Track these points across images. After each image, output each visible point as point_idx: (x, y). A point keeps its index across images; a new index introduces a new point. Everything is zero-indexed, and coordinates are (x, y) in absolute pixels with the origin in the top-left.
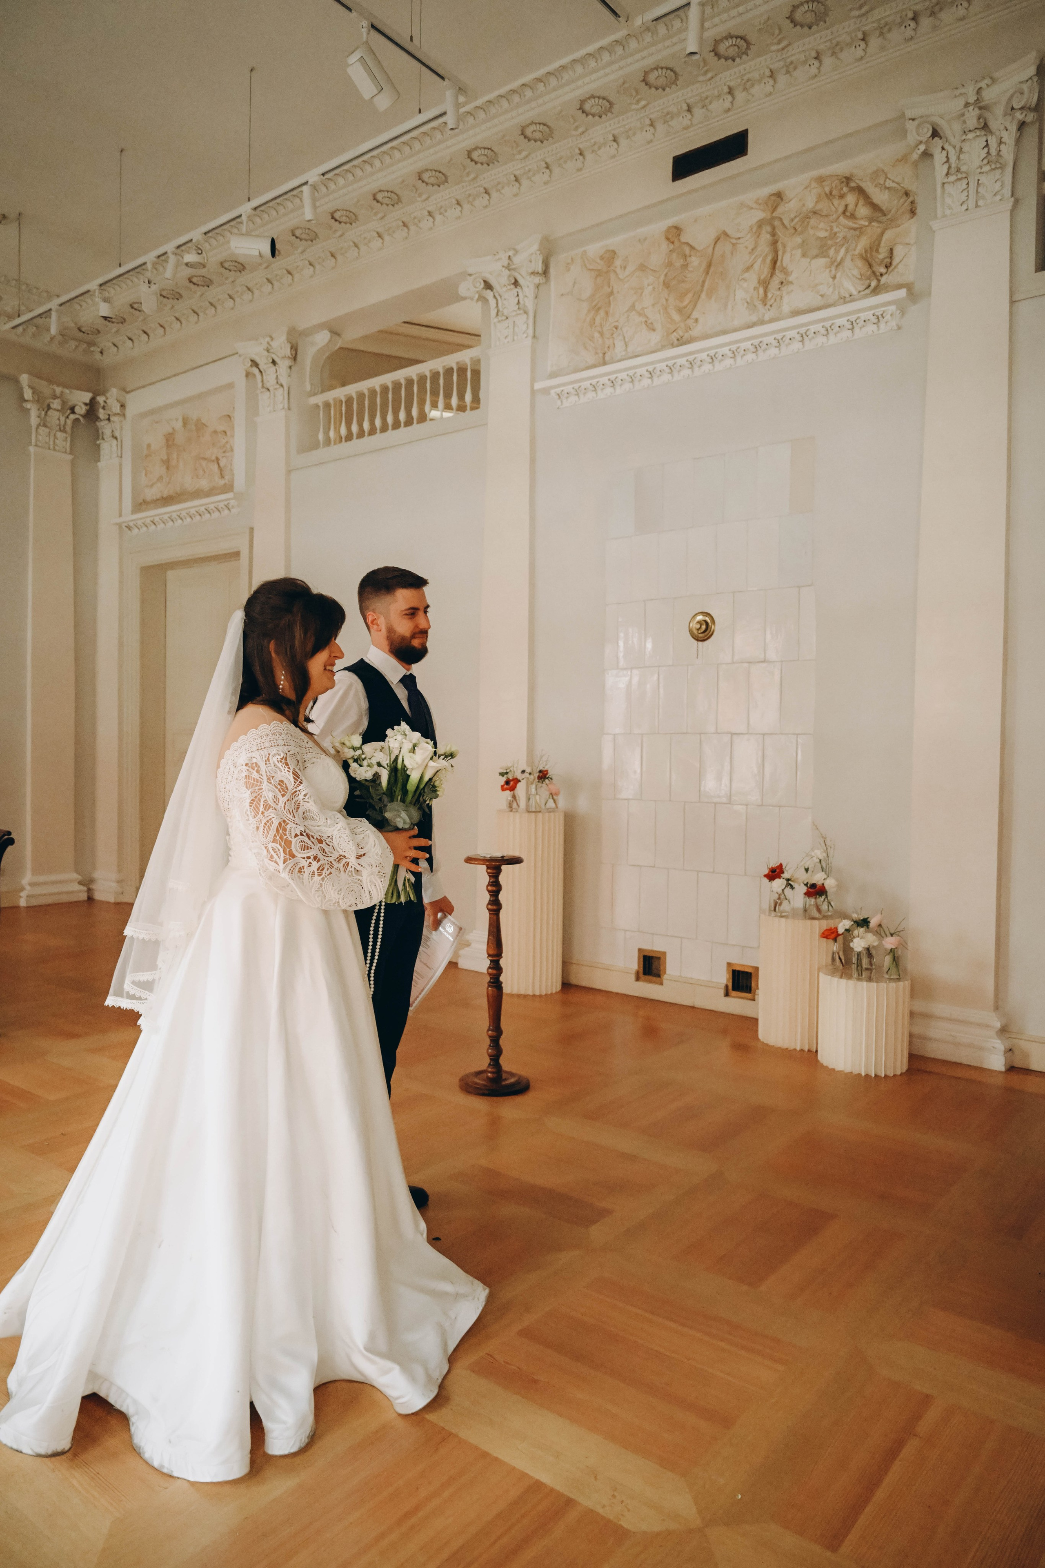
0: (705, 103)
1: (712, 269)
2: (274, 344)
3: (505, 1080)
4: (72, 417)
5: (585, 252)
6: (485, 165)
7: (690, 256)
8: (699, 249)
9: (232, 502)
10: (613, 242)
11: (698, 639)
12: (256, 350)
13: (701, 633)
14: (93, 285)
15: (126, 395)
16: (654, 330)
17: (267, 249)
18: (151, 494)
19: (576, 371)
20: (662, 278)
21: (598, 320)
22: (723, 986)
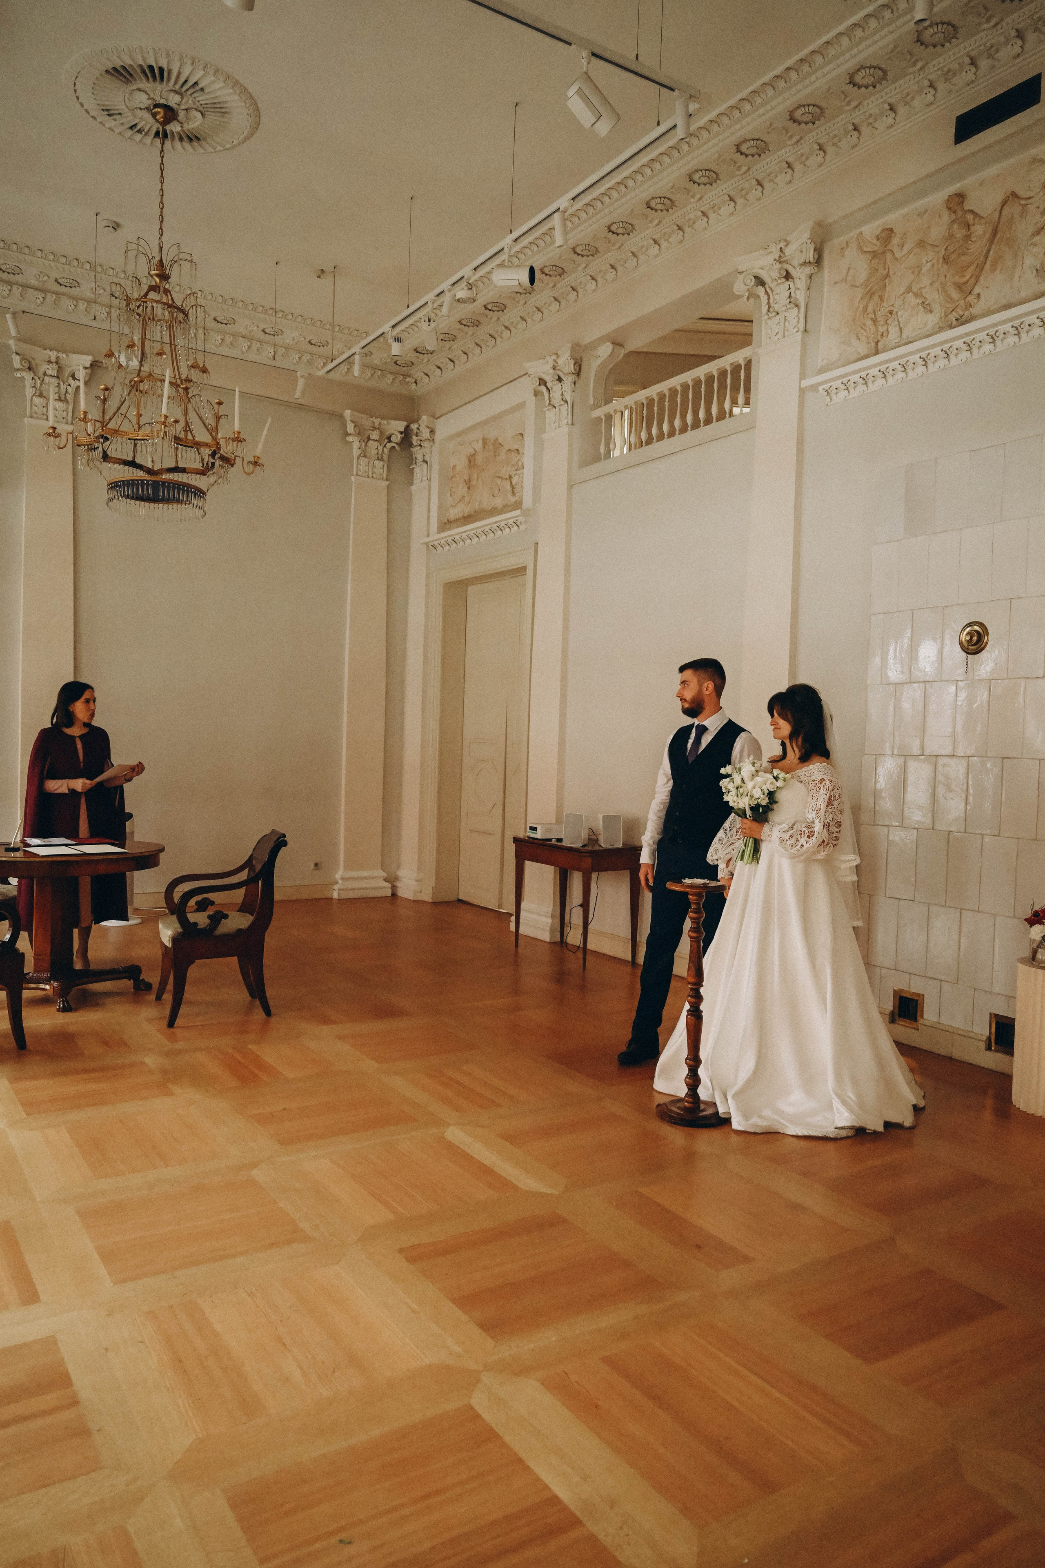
0: (991, 52)
1: (998, 236)
2: (561, 362)
3: (703, 1111)
4: (389, 445)
5: (861, 233)
6: (757, 156)
7: (974, 225)
8: (984, 216)
9: (521, 519)
10: (892, 218)
11: (968, 653)
12: (543, 369)
13: (972, 646)
14: (386, 328)
15: (436, 421)
16: (931, 312)
17: (525, 277)
18: (453, 514)
19: (846, 364)
20: (943, 252)
21: (870, 308)
22: (984, 1038)
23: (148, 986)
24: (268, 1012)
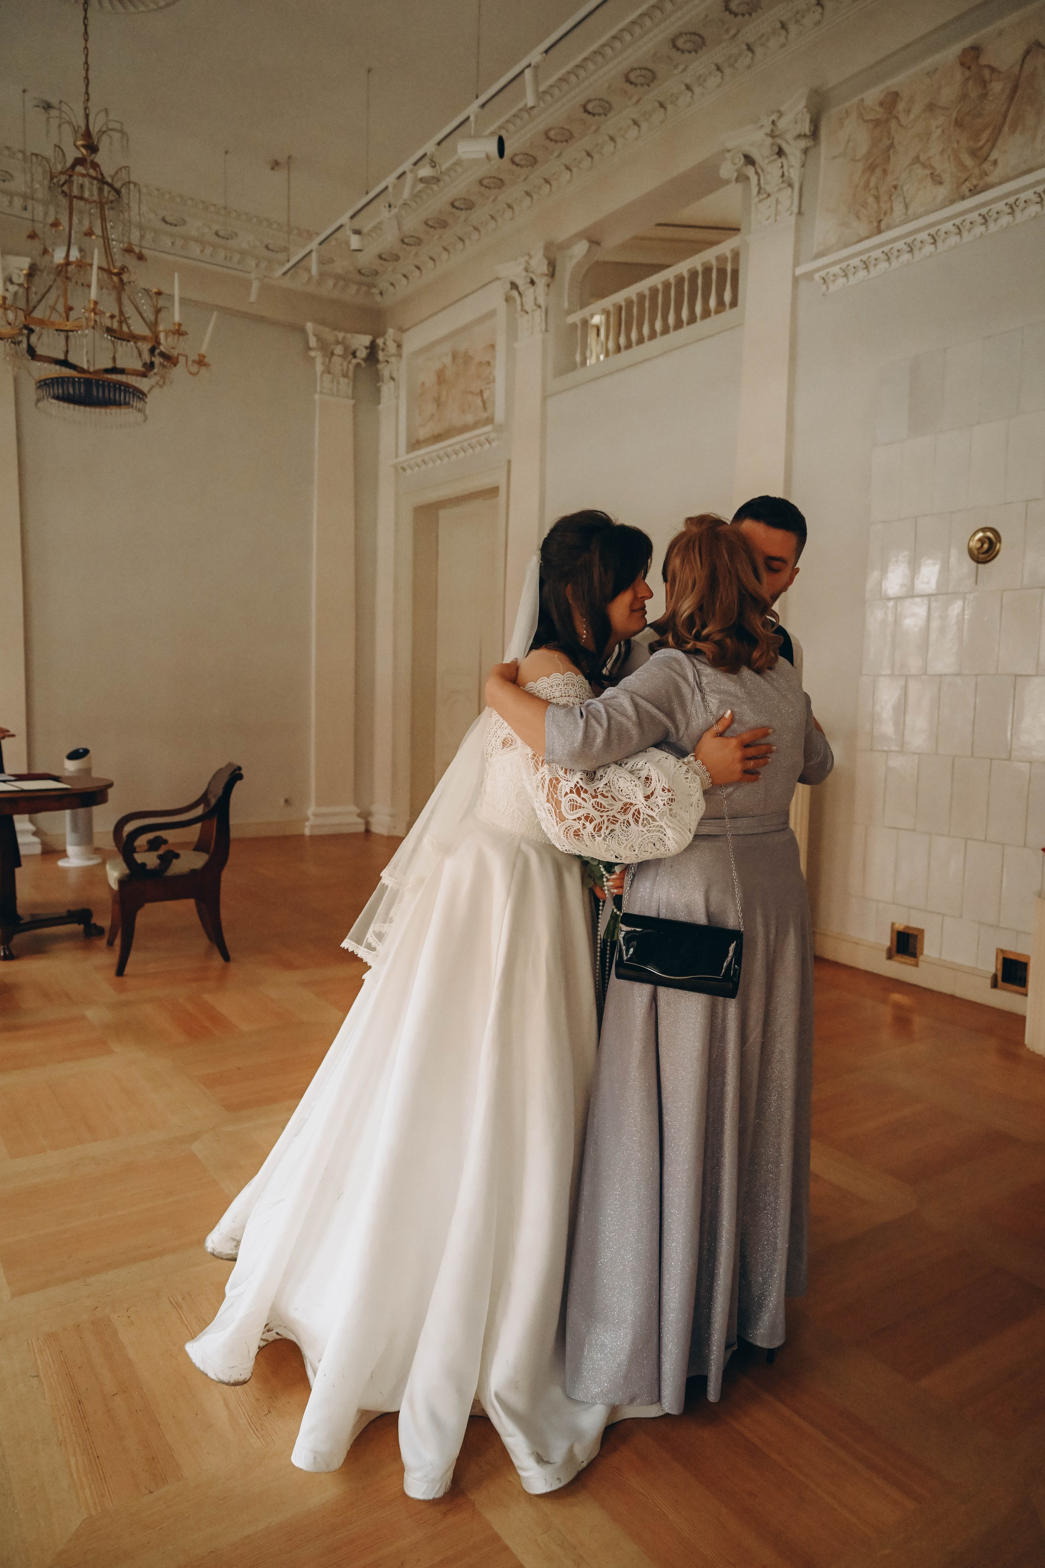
1: (1019, 93)
2: (533, 263)
4: (354, 361)
5: (863, 100)
6: (747, 16)
7: (991, 81)
8: (1002, 70)
9: (493, 435)
10: (894, 82)
11: (978, 561)
12: (514, 271)
13: (982, 554)
14: (345, 219)
15: (403, 334)
16: (941, 183)
17: (492, 147)
18: (423, 433)
19: (846, 245)
20: (954, 115)
21: (872, 183)
22: (990, 975)
23: (100, 931)
24: (226, 958)
